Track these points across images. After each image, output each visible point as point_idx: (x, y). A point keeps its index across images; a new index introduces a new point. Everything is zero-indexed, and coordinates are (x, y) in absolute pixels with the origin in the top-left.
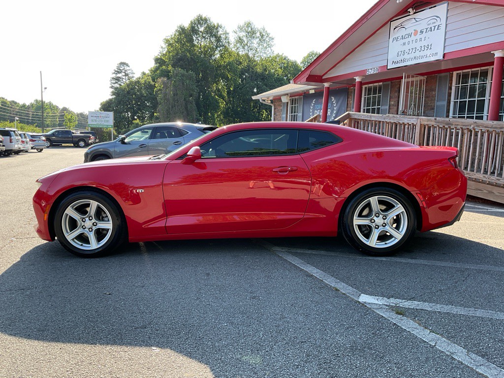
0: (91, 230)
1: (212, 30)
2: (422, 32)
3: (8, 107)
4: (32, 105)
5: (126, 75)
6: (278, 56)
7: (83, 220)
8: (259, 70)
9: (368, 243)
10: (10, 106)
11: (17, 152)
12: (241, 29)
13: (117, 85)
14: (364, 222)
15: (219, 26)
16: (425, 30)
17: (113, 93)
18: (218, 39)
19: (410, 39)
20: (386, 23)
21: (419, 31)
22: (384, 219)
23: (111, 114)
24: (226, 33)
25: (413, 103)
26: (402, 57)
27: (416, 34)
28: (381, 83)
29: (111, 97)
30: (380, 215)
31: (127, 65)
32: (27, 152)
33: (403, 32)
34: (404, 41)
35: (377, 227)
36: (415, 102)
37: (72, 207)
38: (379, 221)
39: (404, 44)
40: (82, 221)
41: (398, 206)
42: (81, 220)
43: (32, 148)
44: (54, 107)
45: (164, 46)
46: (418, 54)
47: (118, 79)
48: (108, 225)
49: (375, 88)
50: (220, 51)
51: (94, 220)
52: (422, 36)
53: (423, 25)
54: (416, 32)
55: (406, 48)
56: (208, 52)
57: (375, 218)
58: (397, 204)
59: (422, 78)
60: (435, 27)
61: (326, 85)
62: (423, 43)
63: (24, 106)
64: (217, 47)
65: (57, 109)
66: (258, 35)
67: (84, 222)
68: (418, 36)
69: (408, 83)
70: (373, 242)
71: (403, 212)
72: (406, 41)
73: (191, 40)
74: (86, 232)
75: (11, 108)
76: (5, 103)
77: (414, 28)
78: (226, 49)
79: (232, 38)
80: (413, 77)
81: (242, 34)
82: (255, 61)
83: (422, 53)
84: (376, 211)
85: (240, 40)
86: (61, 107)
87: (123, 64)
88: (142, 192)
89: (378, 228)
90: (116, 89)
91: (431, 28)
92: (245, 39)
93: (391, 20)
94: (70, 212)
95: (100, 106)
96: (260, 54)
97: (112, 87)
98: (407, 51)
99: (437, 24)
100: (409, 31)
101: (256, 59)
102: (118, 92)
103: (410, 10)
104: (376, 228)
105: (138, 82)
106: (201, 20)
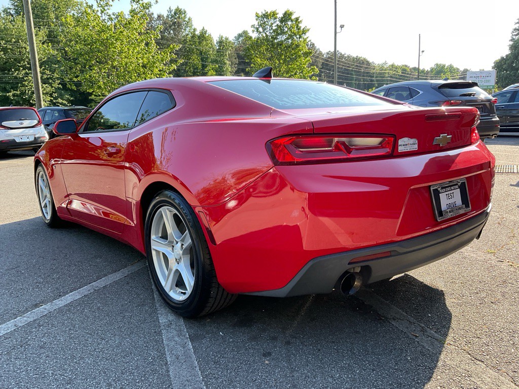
3: (408, 74)
4: (432, 70)
10: (410, 73)
23: (494, 72)
44: (454, 70)
65: (457, 71)
70: (168, 285)
75: (410, 74)
76: (405, 70)
86: (462, 69)
95: (493, 65)
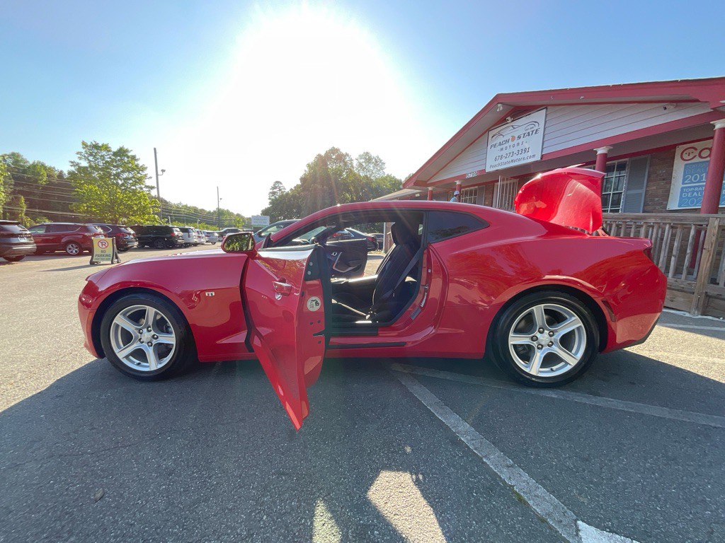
0: (150, 344)
1: (341, 157)
2: (519, 137)
5: (280, 190)
6: (388, 175)
7: (140, 331)
8: (374, 185)
9: (527, 370)
11: (196, 244)
12: (361, 157)
13: (273, 197)
14: (523, 340)
15: (347, 155)
16: (522, 136)
17: (270, 203)
18: (345, 164)
19: (507, 145)
20: (485, 132)
21: (517, 137)
22: (551, 336)
23: (268, 217)
24: (352, 160)
25: (507, 202)
26: (500, 161)
27: (513, 140)
28: (476, 187)
29: (269, 206)
30: (546, 331)
31: (281, 183)
32: (203, 244)
33: (501, 139)
34: (502, 147)
35: (541, 347)
36: (509, 201)
37: (124, 315)
38: (544, 338)
39: (502, 149)
40: (140, 333)
41: (573, 318)
42: (136, 331)
43: (207, 242)
45: (307, 170)
46: (515, 157)
47: (274, 193)
48: (170, 339)
49: (471, 191)
50: (347, 172)
51: (153, 333)
52: (520, 141)
53: (520, 131)
54: (513, 138)
55: (503, 153)
56: (338, 173)
57: (538, 335)
58: (571, 316)
59: (515, 180)
60: (533, 131)
61: (430, 188)
62: (520, 147)
63: (209, 212)
64: (345, 169)
65: (233, 214)
66: (374, 160)
67: (141, 333)
68: (516, 142)
69: (503, 185)
70: (534, 368)
71: (580, 326)
72: (504, 146)
73: (326, 165)
74: (144, 347)
77: (512, 134)
78: (351, 171)
79: (355, 163)
80: (507, 179)
81: (362, 160)
82: (371, 180)
83: (520, 157)
84: (541, 324)
85: (361, 165)
87: (277, 182)
88: (212, 296)
89: (541, 349)
90: (272, 200)
91: (529, 133)
92: (364, 164)
93: (489, 130)
94: (121, 321)
95: (261, 212)
96: (375, 175)
97: (270, 199)
98: (504, 155)
99: (535, 128)
100: (506, 138)
101: (372, 178)
102: (273, 203)
103: (509, 118)
104: (538, 348)
105: (287, 194)
106: (334, 151)
